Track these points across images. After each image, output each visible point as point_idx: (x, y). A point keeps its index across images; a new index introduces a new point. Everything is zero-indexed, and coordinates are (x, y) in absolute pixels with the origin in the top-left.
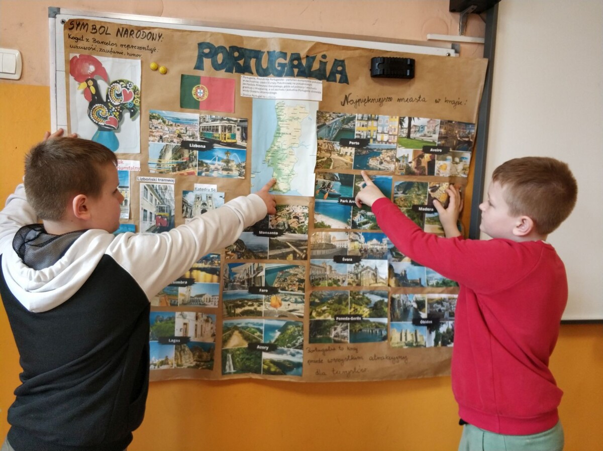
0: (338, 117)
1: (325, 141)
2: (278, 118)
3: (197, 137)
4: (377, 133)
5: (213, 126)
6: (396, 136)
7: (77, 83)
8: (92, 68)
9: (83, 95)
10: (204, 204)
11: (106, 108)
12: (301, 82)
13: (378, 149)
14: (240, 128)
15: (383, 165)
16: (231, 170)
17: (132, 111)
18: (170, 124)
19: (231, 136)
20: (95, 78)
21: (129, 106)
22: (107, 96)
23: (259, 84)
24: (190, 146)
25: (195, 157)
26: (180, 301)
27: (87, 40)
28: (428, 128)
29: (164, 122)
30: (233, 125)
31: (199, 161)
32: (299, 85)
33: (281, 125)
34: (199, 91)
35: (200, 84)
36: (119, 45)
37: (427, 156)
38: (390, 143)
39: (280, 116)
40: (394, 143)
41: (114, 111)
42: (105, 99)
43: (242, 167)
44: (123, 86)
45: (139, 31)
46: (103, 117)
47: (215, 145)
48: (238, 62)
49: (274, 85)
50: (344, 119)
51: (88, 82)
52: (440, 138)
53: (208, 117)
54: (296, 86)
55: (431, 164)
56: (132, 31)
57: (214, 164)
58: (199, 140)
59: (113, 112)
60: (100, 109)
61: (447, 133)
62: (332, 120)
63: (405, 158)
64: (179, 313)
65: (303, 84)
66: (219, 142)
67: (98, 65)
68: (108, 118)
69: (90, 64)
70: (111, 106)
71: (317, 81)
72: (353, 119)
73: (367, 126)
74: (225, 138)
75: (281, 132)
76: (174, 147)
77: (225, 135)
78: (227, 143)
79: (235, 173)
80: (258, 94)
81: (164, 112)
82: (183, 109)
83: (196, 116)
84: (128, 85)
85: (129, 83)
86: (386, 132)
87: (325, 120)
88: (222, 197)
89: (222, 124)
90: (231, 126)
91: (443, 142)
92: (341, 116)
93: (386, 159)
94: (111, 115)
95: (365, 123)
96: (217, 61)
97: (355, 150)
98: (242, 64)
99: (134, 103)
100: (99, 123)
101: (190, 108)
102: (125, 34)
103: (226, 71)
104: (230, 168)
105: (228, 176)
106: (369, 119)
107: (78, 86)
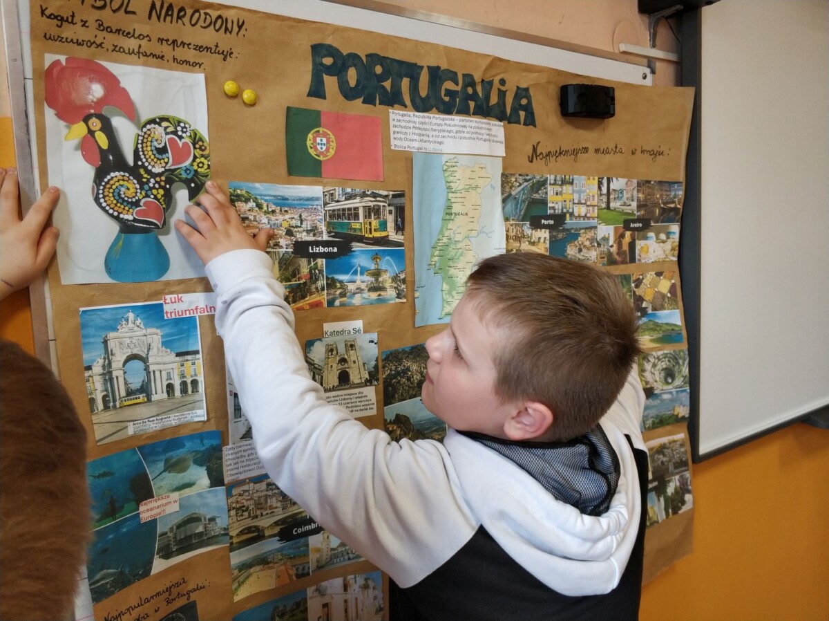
0: (526, 181)
1: (512, 222)
2: (449, 188)
3: (322, 232)
4: (574, 203)
5: (350, 209)
6: (596, 208)
7: (62, 123)
8: (97, 91)
9: (79, 153)
10: (343, 361)
11: (135, 181)
12: (480, 125)
13: (576, 230)
14: (392, 208)
15: (582, 253)
16: (383, 289)
17: (193, 185)
18: (270, 210)
19: (380, 225)
20: (105, 111)
21: (184, 176)
22: (136, 152)
23: (417, 125)
24: (311, 251)
25: (321, 271)
26: (312, 565)
27: (84, 24)
28: (627, 193)
29: (259, 206)
30: (381, 204)
31: (327, 278)
32: (478, 131)
33: (453, 200)
34: (318, 140)
35: (320, 126)
36: (154, 39)
37: (628, 234)
38: (589, 218)
39: (451, 184)
40: (593, 218)
41: (154, 188)
42: (131, 162)
43: (400, 281)
44: (169, 130)
45: (197, 11)
46: (127, 201)
47: (354, 244)
48: (382, 84)
49: (440, 128)
50: (533, 184)
51: (90, 122)
52: (639, 207)
53: (338, 192)
54: (474, 131)
55: (632, 246)
56: (182, 9)
57: (355, 282)
58: (325, 237)
59: (151, 189)
60: (121, 182)
61: (646, 200)
62: (519, 186)
63: (606, 239)
64: (314, 588)
65: (481, 128)
66: (361, 239)
67: (110, 82)
68: (141, 204)
69: (91, 81)
70: (145, 176)
71: (498, 123)
72: (543, 183)
73: (561, 193)
74: (370, 229)
75: (453, 211)
76: (281, 255)
77: (370, 223)
78: (374, 238)
79: (391, 293)
80: (416, 145)
81: (257, 185)
82: (291, 177)
83: (316, 191)
84: (179, 128)
85: (182, 125)
86: (583, 201)
87: (511, 188)
88: (372, 342)
89: (364, 204)
90: (379, 206)
91: (642, 212)
92: (530, 180)
93: (585, 244)
94: (147, 196)
95: (558, 188)
96: (348, 82)
97: (550, 232)
98: (389, 88)
99: (195, 167)
100: (121, 216)
101: (304, 175)
102: (167, 14)
103: (364, 102)
104: (381, 285)
105: (381, 301)
106: (564, 182)
107: (64, 131)
